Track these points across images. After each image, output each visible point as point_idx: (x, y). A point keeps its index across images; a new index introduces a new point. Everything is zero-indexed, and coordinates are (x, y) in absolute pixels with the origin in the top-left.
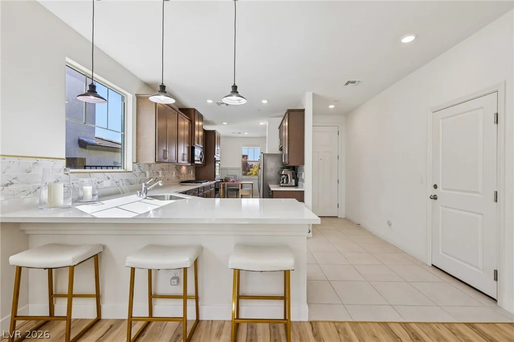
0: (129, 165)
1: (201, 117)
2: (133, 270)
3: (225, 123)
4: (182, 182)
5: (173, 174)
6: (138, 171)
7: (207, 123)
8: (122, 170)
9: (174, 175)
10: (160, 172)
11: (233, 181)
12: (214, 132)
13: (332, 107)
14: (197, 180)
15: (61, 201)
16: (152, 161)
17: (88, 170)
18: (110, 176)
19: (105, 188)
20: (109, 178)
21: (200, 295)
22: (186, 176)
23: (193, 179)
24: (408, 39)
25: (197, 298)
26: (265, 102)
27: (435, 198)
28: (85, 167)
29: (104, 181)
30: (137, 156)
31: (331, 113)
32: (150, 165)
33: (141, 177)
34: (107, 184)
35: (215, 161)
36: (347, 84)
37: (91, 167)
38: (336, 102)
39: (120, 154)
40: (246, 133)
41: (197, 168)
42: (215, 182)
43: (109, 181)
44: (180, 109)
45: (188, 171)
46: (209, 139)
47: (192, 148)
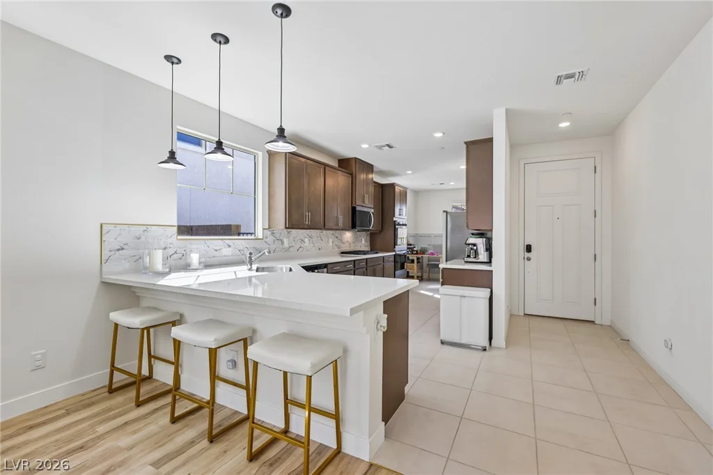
0: (259, 233)
1: (369, 168)
3: (409, 172)
4: (342, 253)
5: (328, 242)
6: (271, 239)
8: (253, 237)
9: (331, 244)
10: (306, 240)
11: (432, 254)
12: (392, 186)
13: (564, 125)
14: (373, 249)
16: (282, 226)
18: (231, 244)
19: (225, 256)
20: (229, 246)
22: (352, 245)
23: (367, 249)
25: (247, 389)
26: (439, 135)
29: (223, 250)
30: (269, 222)
31: (566, 137)
32: (281, 231)
33: (275, 246)
34: (227, 252)
35: (395, 225)
36: (559, 80)
38: (568, 115)
40: (452, 183)
41: (373, 237)
42: (394, 253)
43: (230, 249)
44: (339, 160)
45: (356, 239)
46: (386, 196)
47: (354, 209)
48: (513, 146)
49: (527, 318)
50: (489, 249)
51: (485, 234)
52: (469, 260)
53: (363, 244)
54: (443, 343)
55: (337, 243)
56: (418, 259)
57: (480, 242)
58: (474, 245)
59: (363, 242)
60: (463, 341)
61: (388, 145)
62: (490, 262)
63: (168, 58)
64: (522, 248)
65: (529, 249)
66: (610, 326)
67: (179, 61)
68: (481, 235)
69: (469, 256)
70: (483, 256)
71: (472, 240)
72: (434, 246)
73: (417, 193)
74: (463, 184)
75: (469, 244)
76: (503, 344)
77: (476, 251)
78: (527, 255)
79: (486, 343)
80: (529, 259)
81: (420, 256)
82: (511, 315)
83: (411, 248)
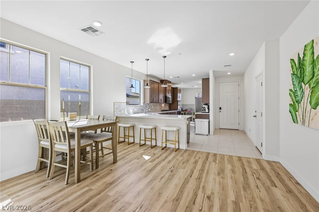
0: (142, 104)
1: (170, 82)
2: (141, 128)
3: (182, 83)
4: (162, 111)
5: (158, 107)
6: (145, 106)
7: (174, 84)
8: (140, 105)
10: (153, 106)
11: (189, 111)
12: (177, 88)
13: (229, 73)
14: (170, 109)
15: (126, 113)
16: (149, 102)
17: (130, 105)
21: (157, 139)
22: (165, 108)
23: (168, 109)
24: (232, 54)
25: (156, 139)
26: (194, 75)
27: (255, 116)
28: (129, 105)
30: (144, 101)
31: (230, 76)
32: (148, 104)
33: (145, 108)
34: (136, 110)
35: (178, 101)
36: (225, 66)
37: (131, 105)
39: (139, 99)
40: (196, 86)
41: (170, 105)
42: (178, 111)
44: (161, 80)
45: (165, 106)
46: (175, 91)
47: (166, 96)
48: (216, 78)
49: (220, 130)
50: (209, 109)
51: (207, 104)
52: (203, 112)
53: (167, 108)
54: (196, 134)
55: (160, 107)
56: (184, 113)
57: (206, 107)
58: (204, 107)
59: (167, 107)
60: (202, 134)
61: (178, 77)
62: (209, 112)
63: (131, 62)
64: (219, 109)
65: (220, 108)
66: (243, 131)
67: (134, 62)
68: (206, 104)
69: (203, 111)
70: (207, 111)
71: (204, 106)
72: (190, 109)
73: (183, 89)
74: (201, 87)
75: (203, 107)
76: (212, 134)
77: (205, 109)
78: (220, 110)
79: (208, 134)
80: (220, 112)
81: (185, 112)
82: (215, 129)
83: (182, 110)
